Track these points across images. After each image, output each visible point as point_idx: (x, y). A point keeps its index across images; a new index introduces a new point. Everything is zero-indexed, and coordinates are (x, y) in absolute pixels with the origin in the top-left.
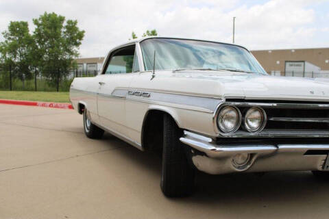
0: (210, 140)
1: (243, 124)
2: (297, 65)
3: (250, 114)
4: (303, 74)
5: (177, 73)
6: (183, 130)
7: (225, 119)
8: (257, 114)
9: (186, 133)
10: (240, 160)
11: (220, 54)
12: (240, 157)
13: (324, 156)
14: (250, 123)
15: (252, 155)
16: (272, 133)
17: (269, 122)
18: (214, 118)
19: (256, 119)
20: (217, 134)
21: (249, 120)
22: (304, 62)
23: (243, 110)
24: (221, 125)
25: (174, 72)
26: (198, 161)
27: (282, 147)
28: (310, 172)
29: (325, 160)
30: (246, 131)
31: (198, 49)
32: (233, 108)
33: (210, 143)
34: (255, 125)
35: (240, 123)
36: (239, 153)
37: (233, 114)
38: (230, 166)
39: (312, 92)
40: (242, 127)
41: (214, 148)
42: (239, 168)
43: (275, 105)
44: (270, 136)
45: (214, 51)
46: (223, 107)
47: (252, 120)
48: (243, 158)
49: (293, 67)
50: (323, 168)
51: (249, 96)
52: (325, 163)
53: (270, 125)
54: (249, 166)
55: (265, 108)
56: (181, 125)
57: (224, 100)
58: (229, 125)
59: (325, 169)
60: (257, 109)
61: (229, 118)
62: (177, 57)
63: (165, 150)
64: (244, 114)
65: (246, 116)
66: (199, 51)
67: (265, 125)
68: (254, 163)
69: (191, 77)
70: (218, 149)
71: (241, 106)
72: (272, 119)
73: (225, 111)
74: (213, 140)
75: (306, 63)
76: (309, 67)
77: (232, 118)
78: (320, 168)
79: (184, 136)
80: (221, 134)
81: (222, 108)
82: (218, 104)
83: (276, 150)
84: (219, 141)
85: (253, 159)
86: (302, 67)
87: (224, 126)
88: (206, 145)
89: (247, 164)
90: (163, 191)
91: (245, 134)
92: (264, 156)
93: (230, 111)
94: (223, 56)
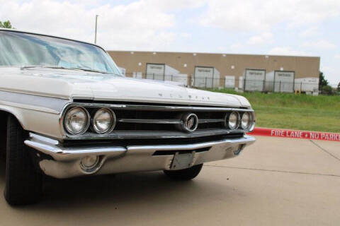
0: (57, 143)
1: (92, 125)
2: (158, 68)
3: (100, 115)
4: (163, 78)
5: (25, 71)
6: (28, 132)
7: (73, 120)
8: (106, 116)
9: (32, 135)
10: (89, 163)
11: (79, 53)
12: (89, 159)
13: (171, 156)
14: (99, 124)
15: (101, 157)
16: (121, 135)
17: (118, 123)
18: (60, 119)
19: (105, 120)
20: (64, 136)
21: (98, 121)
22: (164, 64)
23: (92, 112)
24: (68, 127)
25: (22, 69)
26: (45, 166)
27: (130, 148)
28: (162, 171)
29: (173, 160)
30: (95, 132)
31: (55, 47)
32: (82, 109)
33: (56, 145)
34: (104, 126)
35: (89, 124)
36: (87, 156)
37: (81, 115)
38: (79, 169)
39: (161, 95)
40: (90, 129)
41: (60, 150)
42: (87, 170)
43: (124, 106)
44: (119, 137)
45: (71, 49)
46: (71, 108)
47: (101, 121)
48: (91, 160)
49: (154, 69)
50: (170, 167)
51: (98, 96)
52: (172, 163)
53: (119, 127)
54: (97, 169)
55: (114, 110)
56: (26, 127)
57: (71, 101)
58: (77, 126)
59: (173, 169)
60: (106, 110)
61: (77, 119)
62: (29, 53)
63: (8, 154)
64: (92, 116)
65: (95, 117)
66: (56, 49)
67: (114, 126)
68: (103, 165)
69: (42, 75)
70: (65, 152)
71: (90, 107)
72: (121, 121)
73: (73, 112)
74: (59, 142)
75: (166, 66)
76: (169, 70)
77: (81, 119)
78: (168, 168)
79: (30, 139)
80: (68, 135)
81: (69, 109)
82: (65, 104)
83: (126, 152)
84: (66, 143)
85: (102, 162)
86: (162, 70)
87: (71, 127)
88: (53, 148)
89: (96, 167)
90: (7, 200)
91: (94, 136)
92: (113, 158)
93: (78, 112)
94: (81, 56)
